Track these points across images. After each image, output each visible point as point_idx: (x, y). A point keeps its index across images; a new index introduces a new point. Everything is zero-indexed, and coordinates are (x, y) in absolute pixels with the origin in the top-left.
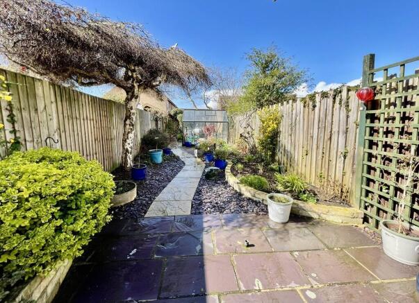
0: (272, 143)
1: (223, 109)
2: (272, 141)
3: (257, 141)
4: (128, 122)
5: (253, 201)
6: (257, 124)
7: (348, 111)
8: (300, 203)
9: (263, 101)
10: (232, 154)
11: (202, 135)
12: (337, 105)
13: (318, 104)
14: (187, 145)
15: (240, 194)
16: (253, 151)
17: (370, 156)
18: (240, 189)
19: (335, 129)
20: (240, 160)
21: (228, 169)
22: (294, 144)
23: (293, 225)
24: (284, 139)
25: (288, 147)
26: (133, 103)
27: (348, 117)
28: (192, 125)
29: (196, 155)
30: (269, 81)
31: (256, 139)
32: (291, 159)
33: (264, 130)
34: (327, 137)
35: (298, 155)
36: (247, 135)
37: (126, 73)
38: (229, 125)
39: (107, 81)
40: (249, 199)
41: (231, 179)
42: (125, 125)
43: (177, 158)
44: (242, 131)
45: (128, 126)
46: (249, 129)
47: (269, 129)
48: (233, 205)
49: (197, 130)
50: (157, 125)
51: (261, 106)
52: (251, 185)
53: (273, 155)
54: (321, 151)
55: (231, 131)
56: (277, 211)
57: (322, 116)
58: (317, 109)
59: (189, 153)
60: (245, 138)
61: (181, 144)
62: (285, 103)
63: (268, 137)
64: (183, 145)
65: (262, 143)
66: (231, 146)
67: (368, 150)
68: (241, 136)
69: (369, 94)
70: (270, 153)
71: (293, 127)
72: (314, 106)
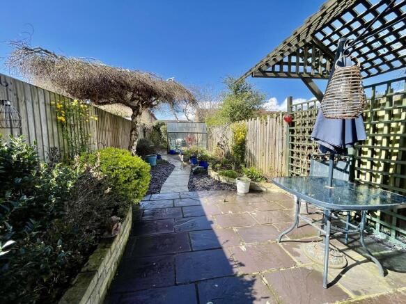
0: (241, 149)
1: (201, 121)
2: (241, 147)
3: (230, 147)
4: (133, 133)
5: (228, 185)
6: (230, 135)
7: (283, 127)
8: (256, 183)
9: (235, 117)
10: (212, 159)
11: (184, 144)
12: (278, 124)
13: (268, 122)
14: (172, 153)
15: (219, 182)
16: (228, 156)
17: (292, 153)
18: (219, 179)
19: (277, 138)
20: (218, 162)
21: (210, 168)
22: (255, 149)
23: (251, 194)
24: (249, 146)
25: (252, 152)
26: (138, 119)
27: (283, 131)
28: (176, 135)
29: (182, 160)
30: (239, 102)
31: (230, 146)
32: (254, 159)
33: (235, 139)
34: (273, 143)
35: (258, 157)
36: (223, 144)
37: (133, 96)
38: (207, 135)
39: (118, 102)
40: (225, 184)
41: (213, 174)
42: (131, 135)
43: (167, 163)
44: (219, 140)
45: (133, 136)
46: (224, 139)
47: (239, 138)
48: (215, 187)
49: (180, 140)
50: (145, 135)
51: (234, 120)
52: (226, 175)
53: (243, 158)
54: (270, 152)
55: (209, 140)
56: (241, 186)
57: (271, 130)
58: (268, 125)
59: (175, 159)
60: (222, 145)
61: (166, 152)
62: (250, 120)
63: (239, 144)
64: (168, 153)
65: (234, 149)
66: (210, 153)
67: (291, 150)
68: (218, 144)
69: (289, 119)
70: (240, 156)
71: (255, 136)
72: (267, 123)
